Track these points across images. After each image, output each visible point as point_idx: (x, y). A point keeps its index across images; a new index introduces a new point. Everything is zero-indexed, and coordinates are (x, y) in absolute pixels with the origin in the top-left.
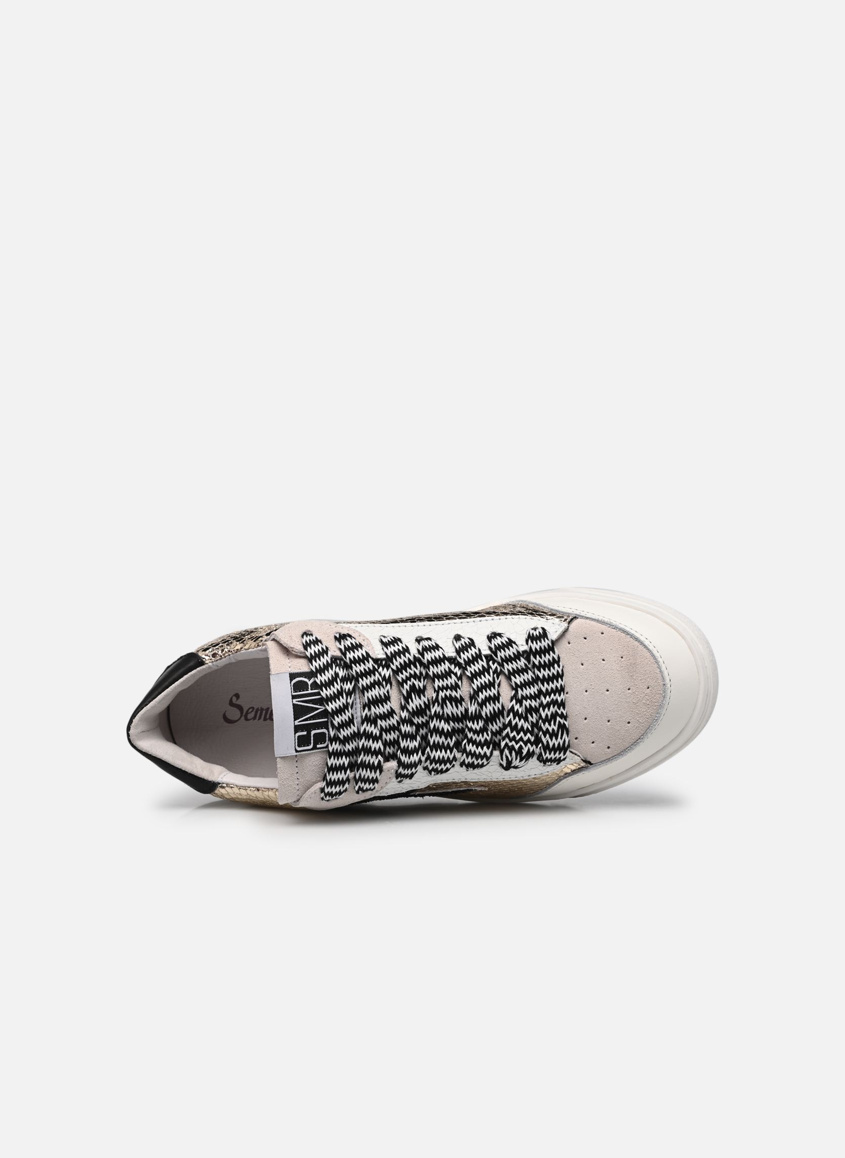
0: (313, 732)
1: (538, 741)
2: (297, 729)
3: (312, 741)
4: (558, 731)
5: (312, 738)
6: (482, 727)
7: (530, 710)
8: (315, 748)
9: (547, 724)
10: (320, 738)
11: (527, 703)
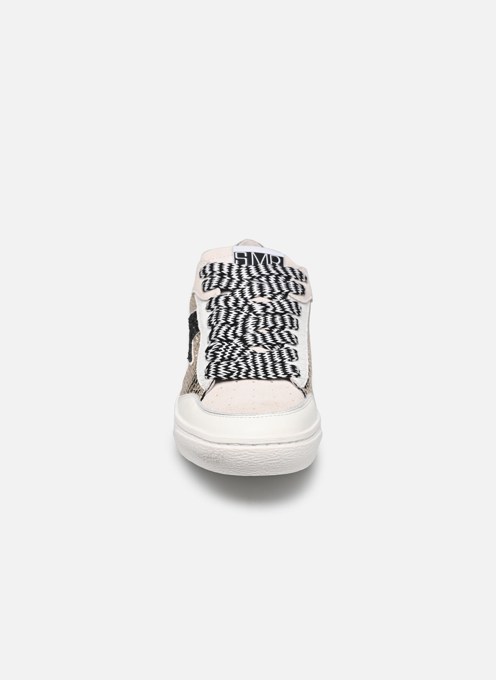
0: (246, 259)
1: (223, 359)
2: (249, 254)
3: (240, 258)
4: (229, 371)
5: (242, 258)
6: (237, 335)
7: (245, 359)
8: (236, 259)
9: (235, 364)
10: (241, 262)
11: (250, 357)
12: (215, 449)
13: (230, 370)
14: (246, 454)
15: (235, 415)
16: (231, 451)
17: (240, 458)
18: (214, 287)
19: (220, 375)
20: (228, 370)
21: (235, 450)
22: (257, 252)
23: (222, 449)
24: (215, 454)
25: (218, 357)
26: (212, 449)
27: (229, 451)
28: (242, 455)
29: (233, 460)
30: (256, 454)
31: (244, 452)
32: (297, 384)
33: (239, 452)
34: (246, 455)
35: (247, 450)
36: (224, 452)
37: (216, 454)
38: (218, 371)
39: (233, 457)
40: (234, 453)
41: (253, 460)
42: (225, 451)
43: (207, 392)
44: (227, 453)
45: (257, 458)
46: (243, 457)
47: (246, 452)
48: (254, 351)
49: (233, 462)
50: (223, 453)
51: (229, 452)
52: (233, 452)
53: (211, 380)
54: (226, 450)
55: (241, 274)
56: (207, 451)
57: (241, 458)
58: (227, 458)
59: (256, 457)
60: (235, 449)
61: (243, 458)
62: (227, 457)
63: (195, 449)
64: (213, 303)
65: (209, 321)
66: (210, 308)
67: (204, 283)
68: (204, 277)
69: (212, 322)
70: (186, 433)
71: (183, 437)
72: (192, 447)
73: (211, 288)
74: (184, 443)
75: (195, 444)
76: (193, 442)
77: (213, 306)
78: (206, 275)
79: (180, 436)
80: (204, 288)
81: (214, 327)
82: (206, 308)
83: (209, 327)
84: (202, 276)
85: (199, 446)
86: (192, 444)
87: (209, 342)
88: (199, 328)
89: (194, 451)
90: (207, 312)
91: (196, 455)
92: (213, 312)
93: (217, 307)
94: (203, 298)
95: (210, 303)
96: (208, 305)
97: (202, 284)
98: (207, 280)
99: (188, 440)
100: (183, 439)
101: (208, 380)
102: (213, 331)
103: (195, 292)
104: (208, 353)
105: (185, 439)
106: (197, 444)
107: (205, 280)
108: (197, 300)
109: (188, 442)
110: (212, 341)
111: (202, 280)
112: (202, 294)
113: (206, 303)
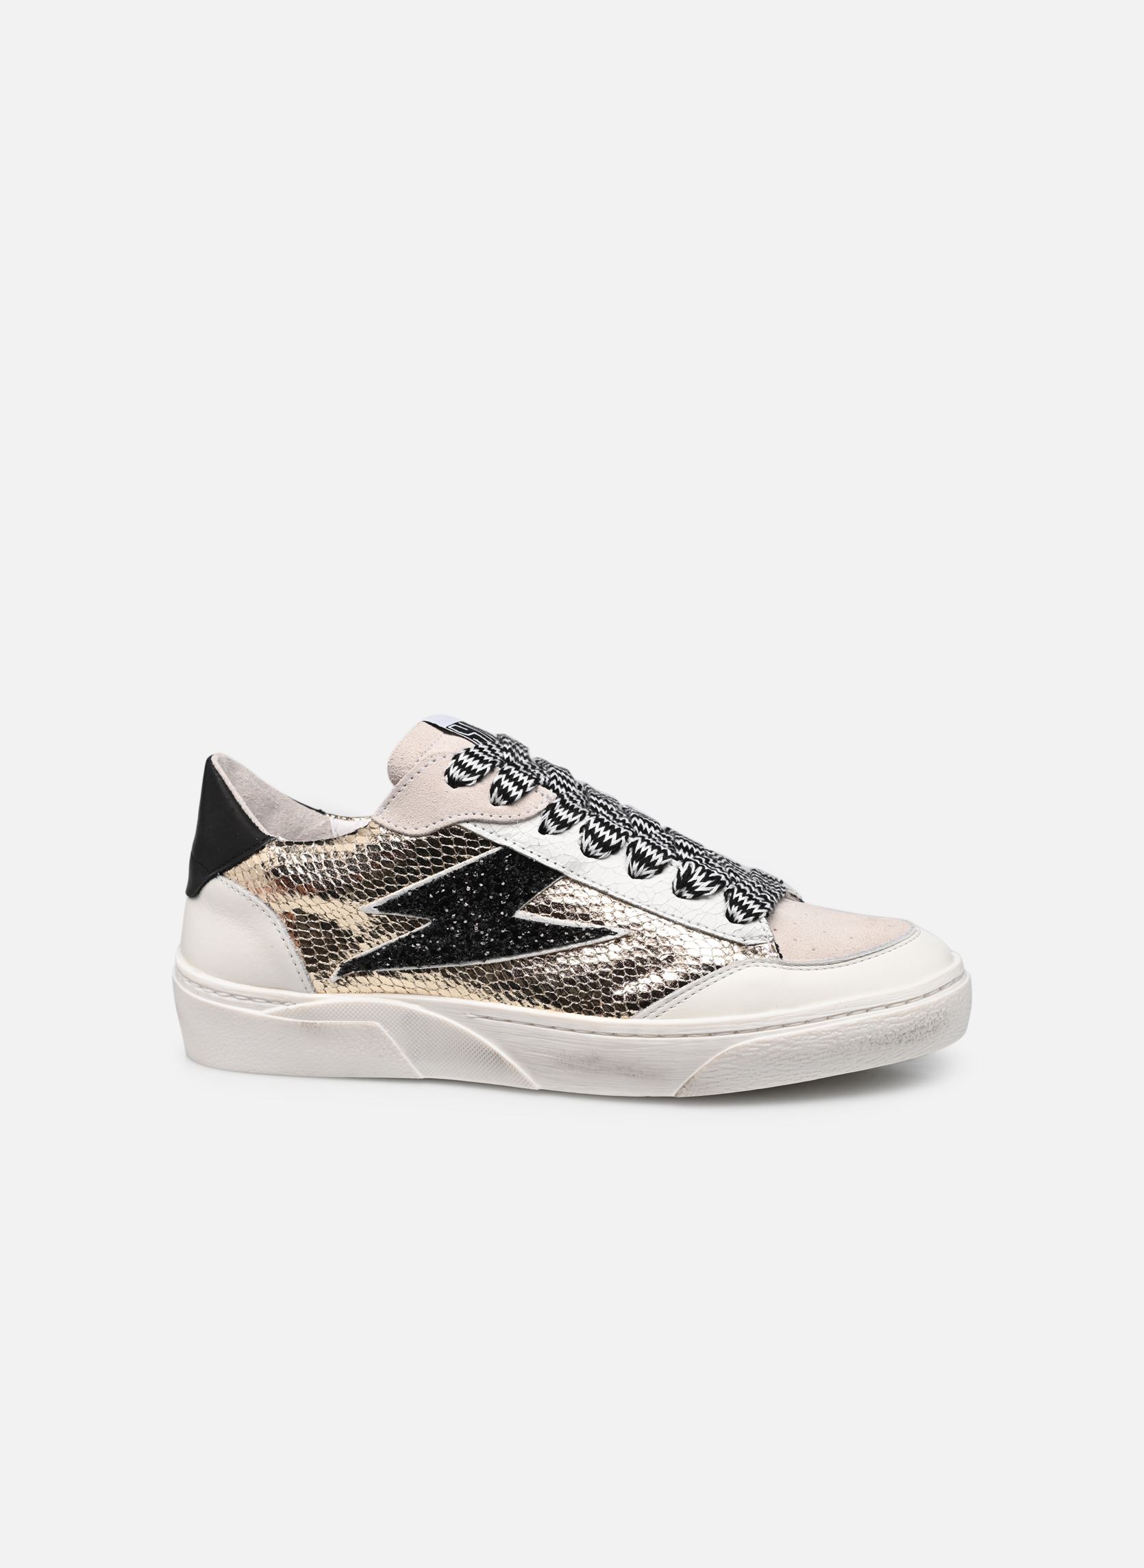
12: (928, 1007)
18: (532, 786)
19: (766, 905)
24: (930, 1015)
25: (725, 882)
26: (921, 1011)
37: (933, 1015)
38: (758, 901)
43: (776, 942)
50: (946, 1005)
53: (763, 918)
56: (912, 1019)
58: (952, 1013)
62: (952, 1011)
63: (870, 1033)
64: (563, 814)
65: (597, 843)
66: (564, 825)
67: (497, 789)
68: (479, 780)
69: (610, 841)
70: (808, 1025)
71: (810, 1034)
72: (858, 1035)
73: (528, 789)
74: (820, 1043)
75: (872, 1023)
76: (863, 1023)
77: (570, 817)
78: (482, 776)
79: (794, 1038)
80: (512, 795)
81: (634, 845)
82: (543, 830)
83: (604, 855)
84: (470, 779)
85: (887, 1020)
86: (859, 1029)
87: (648, 875)
88: (561, 870)
89: (864, 1040)
90: (556, 836)
91: (873, 1044)
92: (576, 828)
93: (580, 815)
94: (515, 817)
95: (554, 817)
96: (551, 822)
97: (492, 791)
98: (500, 780)
99: (837, 1030)
100: (813, 1037)
101: (757, 923)
102: (643, 852)
103: (467, 817)
104: (693, 884)
105: (824, 1033)
106: (875, 1020)
107: (497, 782)
108: (483, 829)
109: (841, 1031)
110: (660, 869)
111: (472, 789)
112: (504, 811)
113: (538, 822)
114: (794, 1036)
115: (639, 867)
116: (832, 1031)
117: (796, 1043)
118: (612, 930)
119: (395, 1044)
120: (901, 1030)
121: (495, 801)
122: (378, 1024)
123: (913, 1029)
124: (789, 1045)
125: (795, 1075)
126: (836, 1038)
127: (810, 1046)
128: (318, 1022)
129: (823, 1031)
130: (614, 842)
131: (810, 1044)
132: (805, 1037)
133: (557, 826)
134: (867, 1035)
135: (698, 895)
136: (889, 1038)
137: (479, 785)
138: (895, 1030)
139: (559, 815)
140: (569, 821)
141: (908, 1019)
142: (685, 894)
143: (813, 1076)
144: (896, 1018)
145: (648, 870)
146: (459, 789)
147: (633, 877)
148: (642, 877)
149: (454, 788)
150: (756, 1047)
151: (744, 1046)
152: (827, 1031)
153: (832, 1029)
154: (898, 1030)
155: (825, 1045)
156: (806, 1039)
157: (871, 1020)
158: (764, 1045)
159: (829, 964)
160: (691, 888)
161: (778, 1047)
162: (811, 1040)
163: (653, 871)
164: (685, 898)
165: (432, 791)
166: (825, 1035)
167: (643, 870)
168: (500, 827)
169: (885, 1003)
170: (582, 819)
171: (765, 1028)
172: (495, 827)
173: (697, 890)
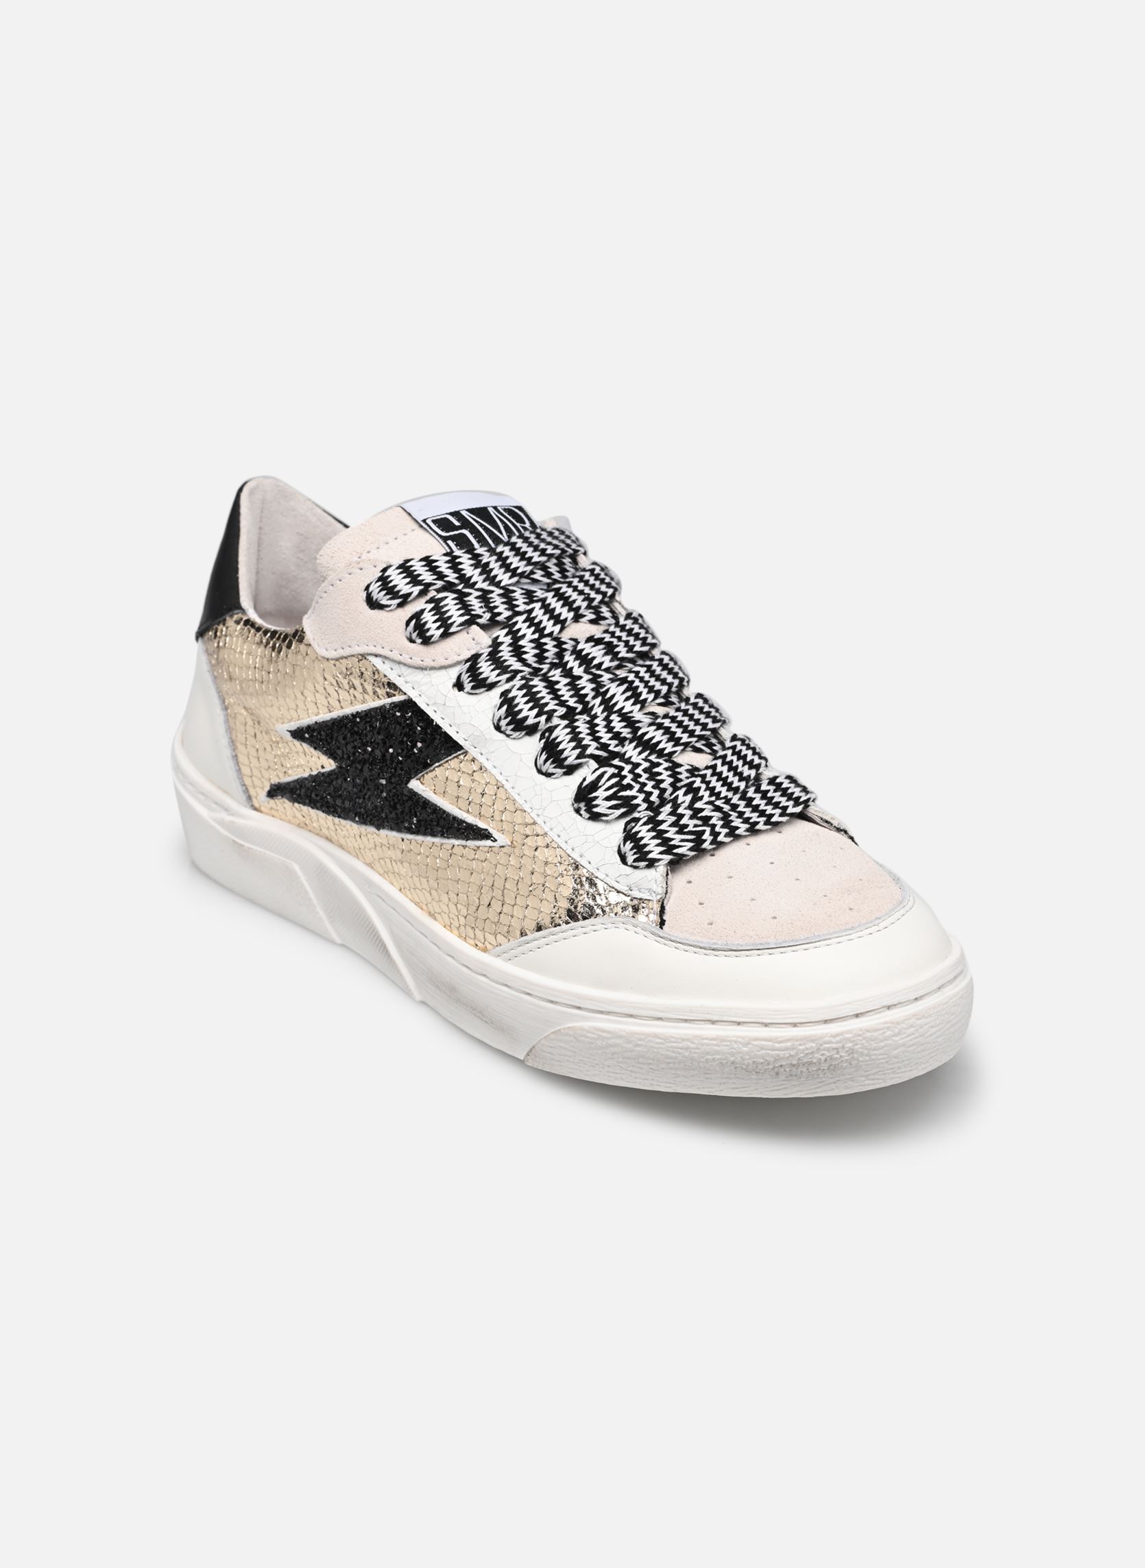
0: (466, 533)
1: (654, 807)
2: (459, 517)
3: (451, 533)
4: (691, 833)
5: (455, 532)
8: (444, 539)
11: (698, 783)
12: (824, 1037)
13: (690, 828)
14: (913, 1027)
15: (830, 939)
16: (876, 1030)
17: (900, 1042)
18: (461, 625)
19: (680, 848)
20: (686, 830)
21: (886, 1025)
22: (470, 507)
23: (850, 1032)
24: (823, 1050)
25: (638, 805)
26: (813, 1041)
27: (868, 1031)
28: (904, 1031)
29: (880, 1051)
30: (931, 1019)
31: (907, 1022)
32: (832, 821)
33: (896, 1028)
34: (912, 1030)
35: (914, 1015)
36: (855, 1039)
37: (828, 1050)
38: (671, 841)
39: (882, 1044)
40: (884, 1033)
41: (925, 1036)
42: (859, 1035)
43: (665, 902)
44: (864, 1039)
45: (934, 1027)
46: (905, 1035)
47: (912, 1021)
48: (692, 766)
49: (881, 1057)
50: (854, 1041)
51: (868, 1034)
52: (880, 1030)
53: (661, 868)
54: (861, 1033)
55: (492, 574)
56: (793, 1049)
57: (902, 1039)
58: (866, 1052)
59: (931, 1027)
60: (886, 1023)
61: (906, 1040)
62: (866, 1049)
63: (733, 1054)
64: (486, 669)
65: (510, 718)
66: (481, 684)
67: (414, 621)
68: (400, 605)
69: (526, 718)
70: (659, 1023)
71: (656, 1036)
72: (717, 1053)
73: (453, 629)
74: (667, 1050)
75: (736, 1042)
76: (723, 1040)
77: (493, 677)
78: (405, 600)
79: (637, 1036)
80: (428, 634)
81: (551, 730)
82: (459, 685)
83: (516, 734)
84: (389, 603)
85: (755, 1043)
86: (716, 1045)
87: (554, 774)
88: (461, 742)
89: (725, 1061)
90: (471, 696)
91: (738, 1070)
92: (497, 691)
93: (508, 676)
94: (428, 662)
95: (473, 670)
96: (469, 677)
97: (408, 623)
98: (422, 611)
99: (688, 1040)
100: (658, 1040)
101: (651, 871)
102: (558, 743)
103: (374, 650)
104: (594, 800)
105: (673, 1040)
106: (740, 1040)
107: (417, 613)
108: (392, 669)
109: (695, 1043)
110: (571, 770)
111: (391, 613)
112: (417, 651)
113: (453, 674)
114: (637, 1034)
115: (546, 761)
116: (683, 1040)
117: (639, 1042)
118: (493, 835)
119: (312, 895)
120: (776, 1060)
121: (411, 637)
122: (296, 867)
123: (795, 1062)
124: (630, 1042)
125: (644, 1079)
126: (687, 1049)
127: (655, 1050)
128: (246, 845)
129: (672, 1037)
130: (530, 721)
131: (655, 1048)
132: (649, 1039)
133: (472, 684)
134: (728, 1056)
135: (595, 817)
136: (760, 1067)
137: (400, 610)
138: (767, 1058)
139: (481, 670)
140: (489, 681)
141: (786, 1049)
142: (582, 812)
143: (666, 1087)
144: (770, 1043)
145: (554, 767)
146: (376, 612)
147: (540, 771)
148: (548, 775)
149: (372, 609)
150: (593, 1033)
151: (582, 1029)
152: (676, 1038)
153: (684, 1037)
154: (773, 1059)
155: (674, 1055)
156: (650, 1041)
157: (734, 1039)
158: (604, 1034)
159: (713, 950)
160: (590, 806)
161: (619, 1041)
162: (657, 1043)
163: (560, 771)
164: (581, 815)
165: (347, 607)
166: (675, 1042)
167: (549, 767)
168: (410, 670)
169: (764, 1021)
170: (509, 680)
171: (609, 1013)
172: (404, 669)
173: (595, 810)
